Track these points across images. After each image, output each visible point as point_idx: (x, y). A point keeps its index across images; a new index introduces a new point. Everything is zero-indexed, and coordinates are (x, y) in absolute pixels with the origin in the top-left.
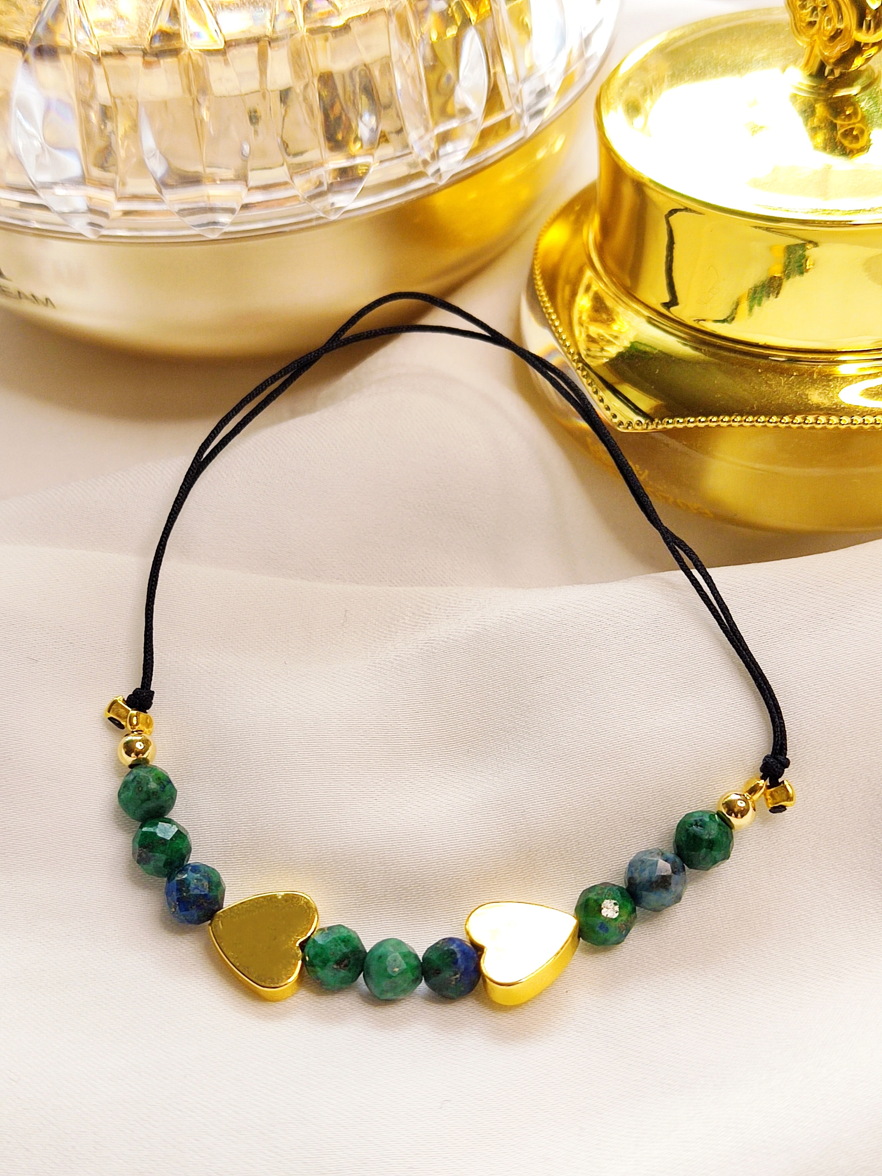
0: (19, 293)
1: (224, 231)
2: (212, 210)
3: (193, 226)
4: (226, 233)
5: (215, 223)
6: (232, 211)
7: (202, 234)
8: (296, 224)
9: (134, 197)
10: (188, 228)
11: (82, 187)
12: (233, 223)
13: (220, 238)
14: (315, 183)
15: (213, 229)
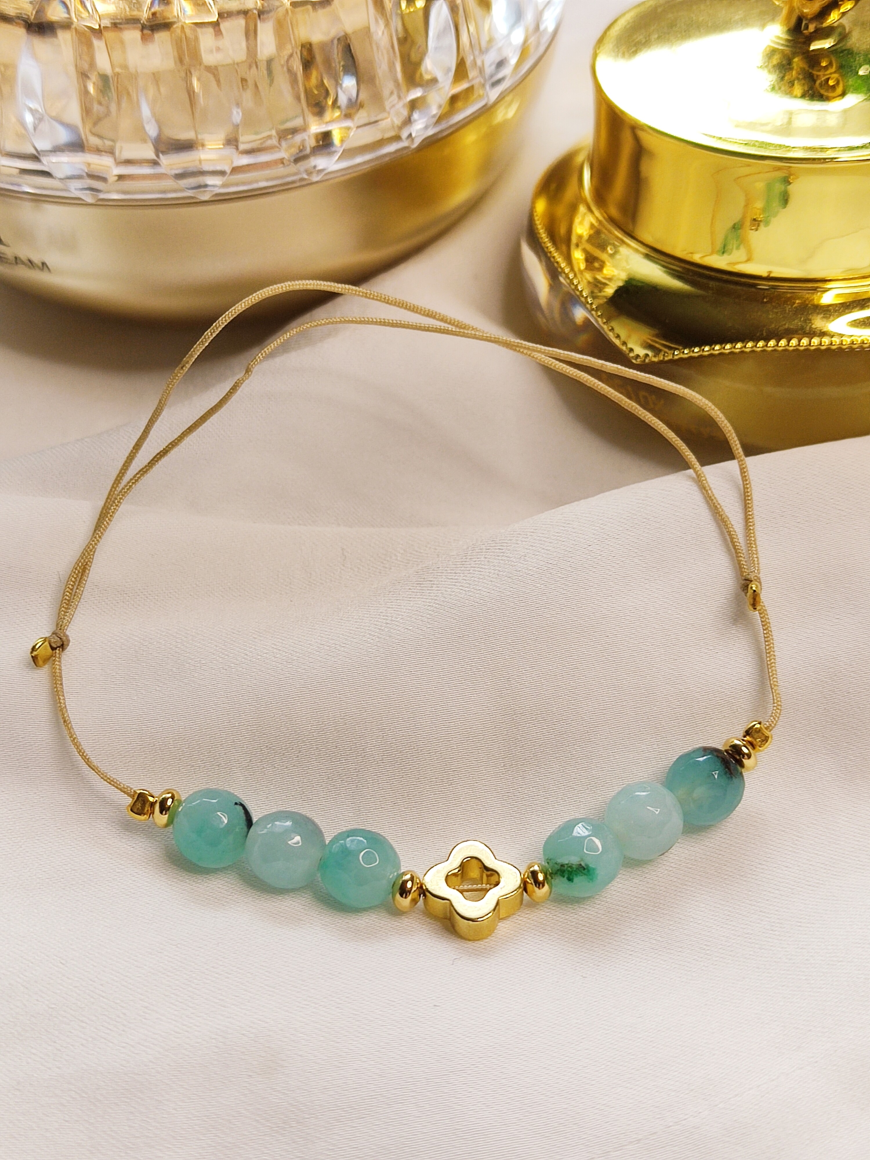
0: (16, 258)
1: (214, 193)
2: (202, 173)
3: (185, 189)
4: (217, 195)
5: (206, 186)
6: (222, 173)
7: (194, 195)
8: (281, 185)
9: (129, 162)
10: (182, 190)
11: (80, 154)
12: (224, 186)
13: (211, 199)
14: (299, 147)
15: (205, 191)
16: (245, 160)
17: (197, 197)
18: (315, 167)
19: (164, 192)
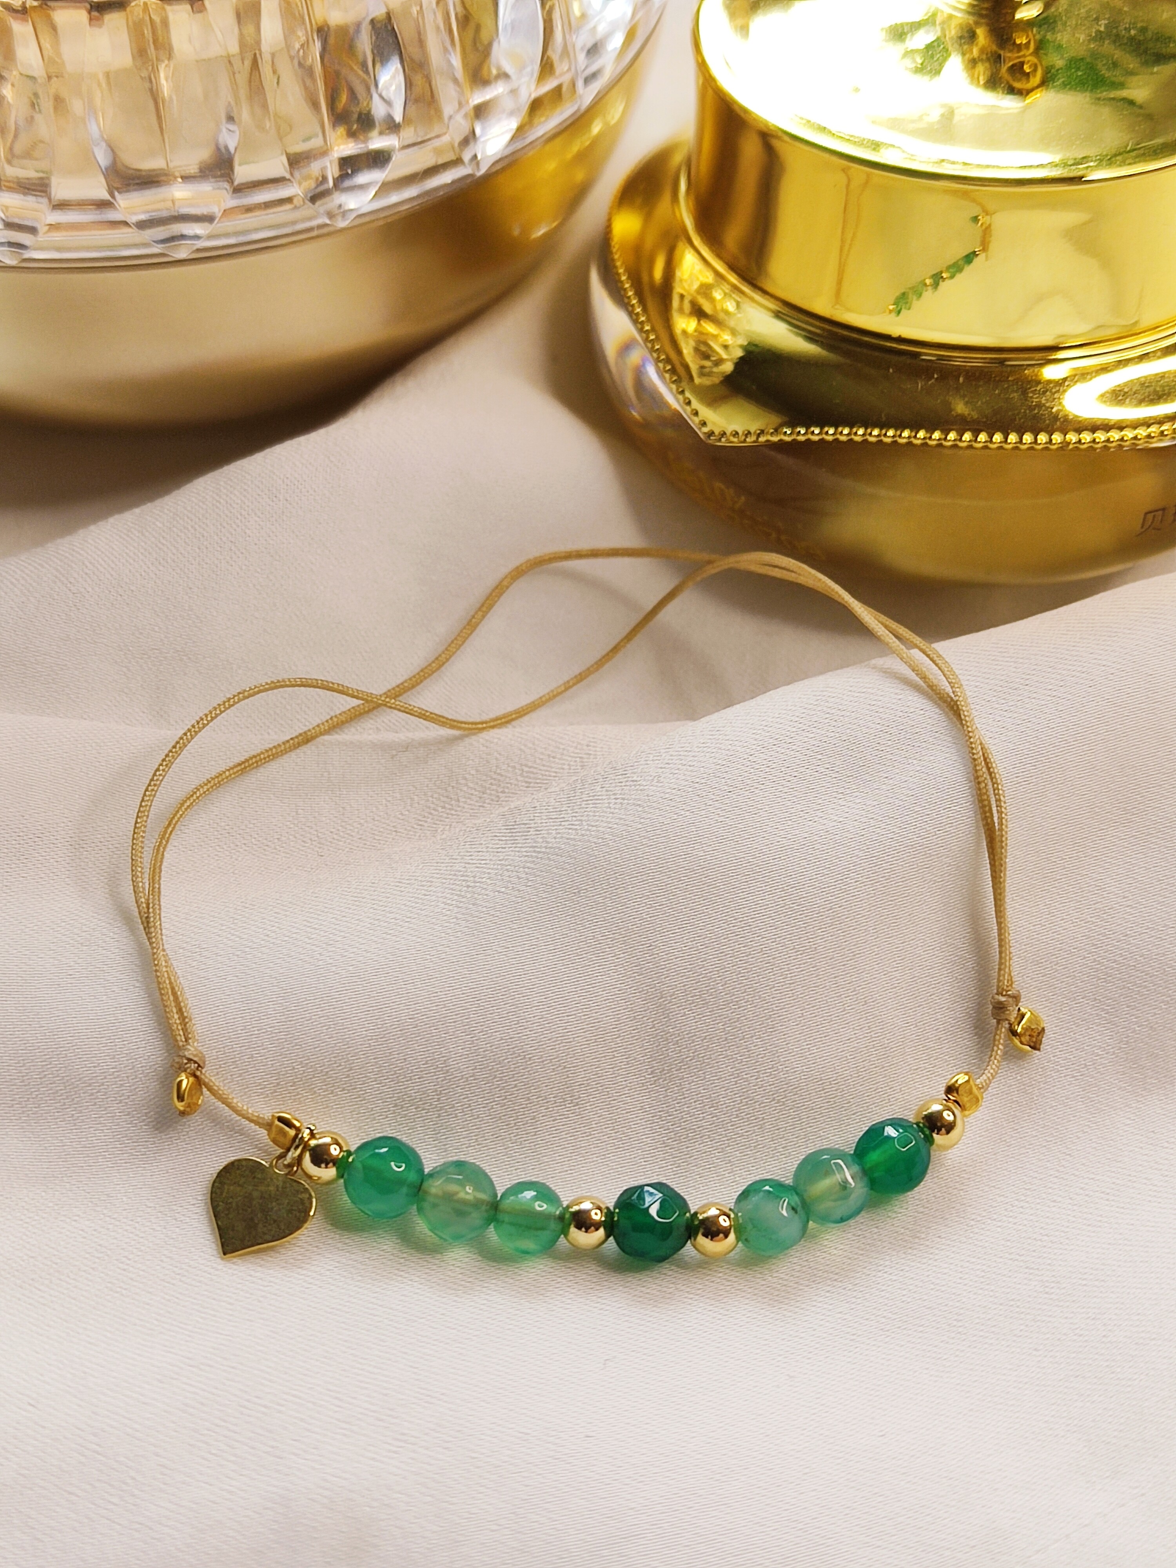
1: (195, 248)
2: (178, 219)
3: (152, 242)
4: (200, 250)
5: (183, 237)
6: (209, 219)
7: (166, 252)
8: (293, 234)
9: (68, 205)
10: (145, 245)
12: (210, 237)
13: (191, 257)
14: (318, 179)
15: (181, 245)
17: (169, 253)
18: (340, 207)
19: (118, 247)
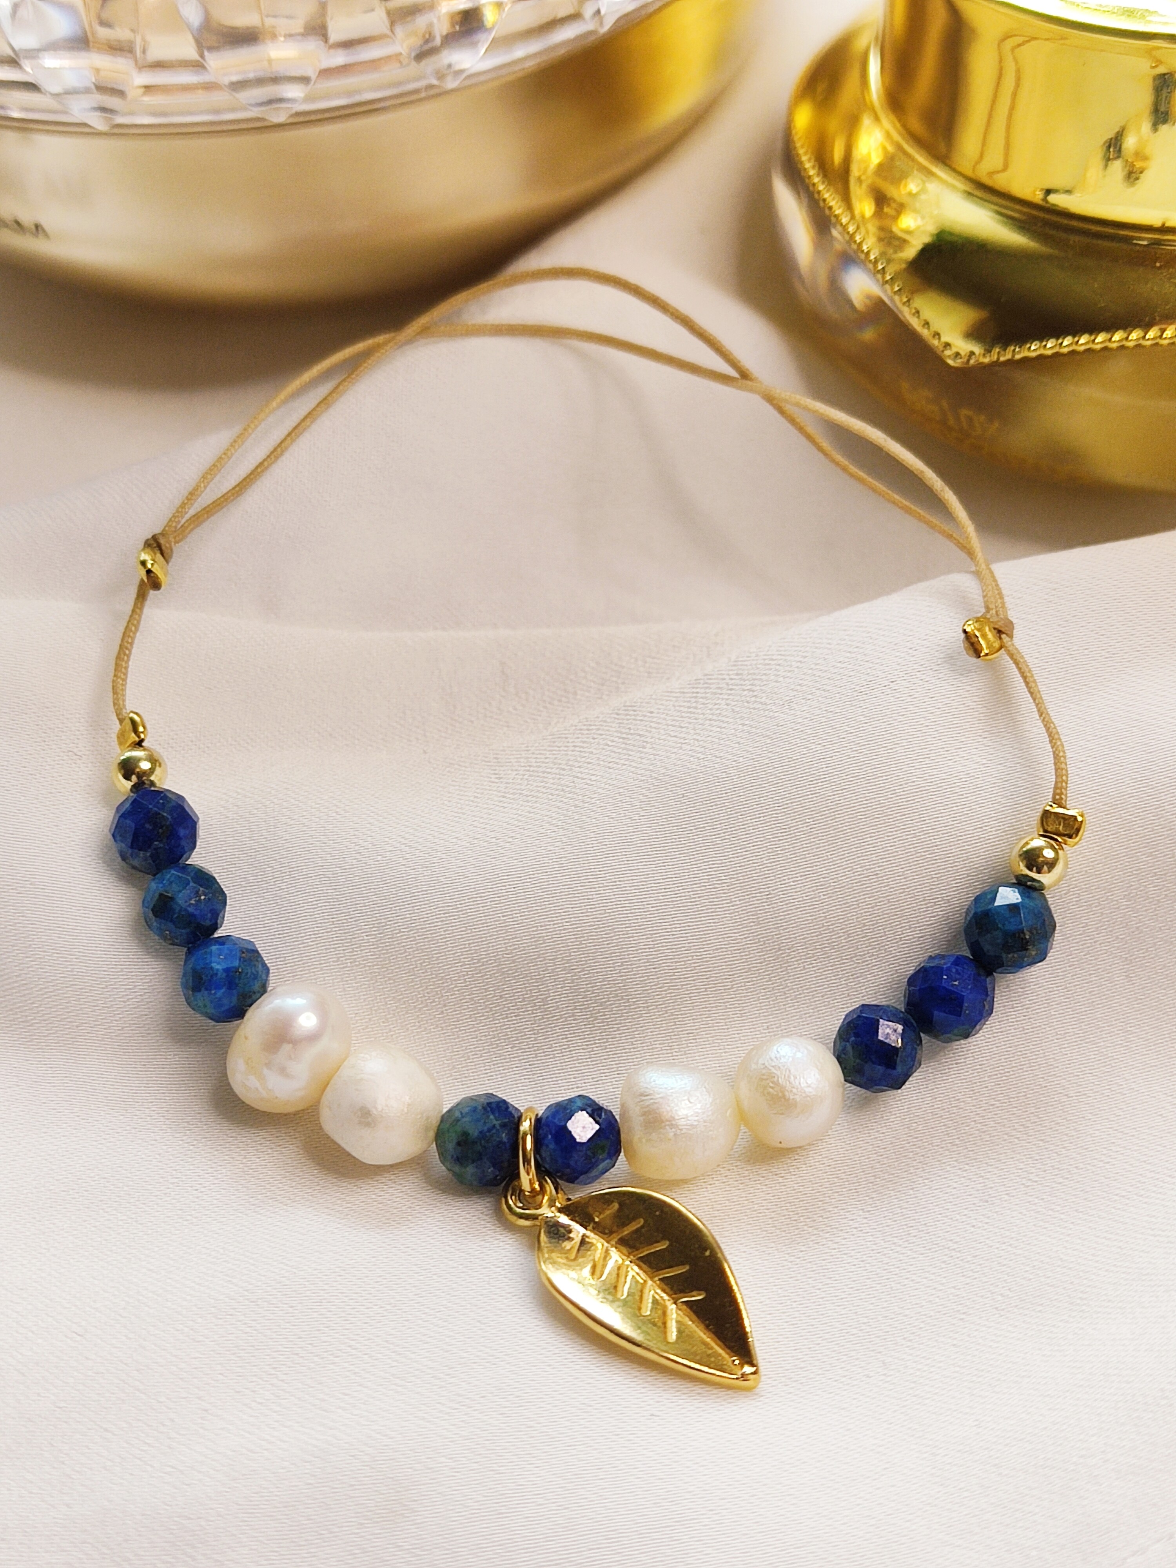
2: (275, 80)
3: (250, 105)
4: (298, 114)
5: (280, 100)
6: (304, 80)
7: (263, 116)
8: (397, 96)
9: (159, 65)
10: (243, 108)
11: (84, 54)
12: (308, 99)
13: (289, 121)
14: (424, 36)
15: (278, 109)
16: (340, 58)
17: (267, 117)
18: (450, 66)
19: (217, 112)
